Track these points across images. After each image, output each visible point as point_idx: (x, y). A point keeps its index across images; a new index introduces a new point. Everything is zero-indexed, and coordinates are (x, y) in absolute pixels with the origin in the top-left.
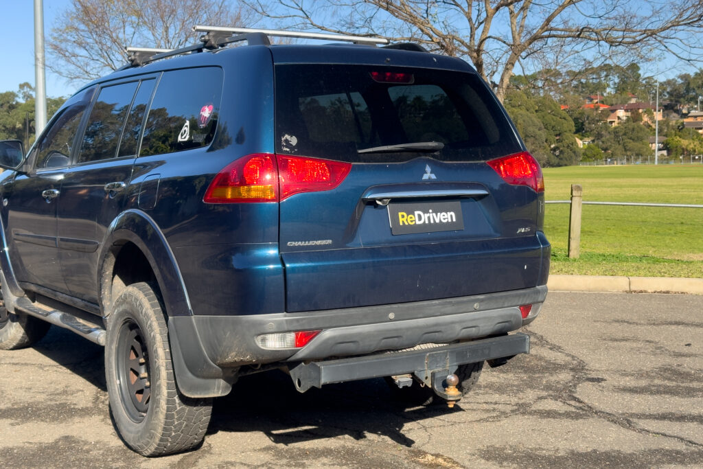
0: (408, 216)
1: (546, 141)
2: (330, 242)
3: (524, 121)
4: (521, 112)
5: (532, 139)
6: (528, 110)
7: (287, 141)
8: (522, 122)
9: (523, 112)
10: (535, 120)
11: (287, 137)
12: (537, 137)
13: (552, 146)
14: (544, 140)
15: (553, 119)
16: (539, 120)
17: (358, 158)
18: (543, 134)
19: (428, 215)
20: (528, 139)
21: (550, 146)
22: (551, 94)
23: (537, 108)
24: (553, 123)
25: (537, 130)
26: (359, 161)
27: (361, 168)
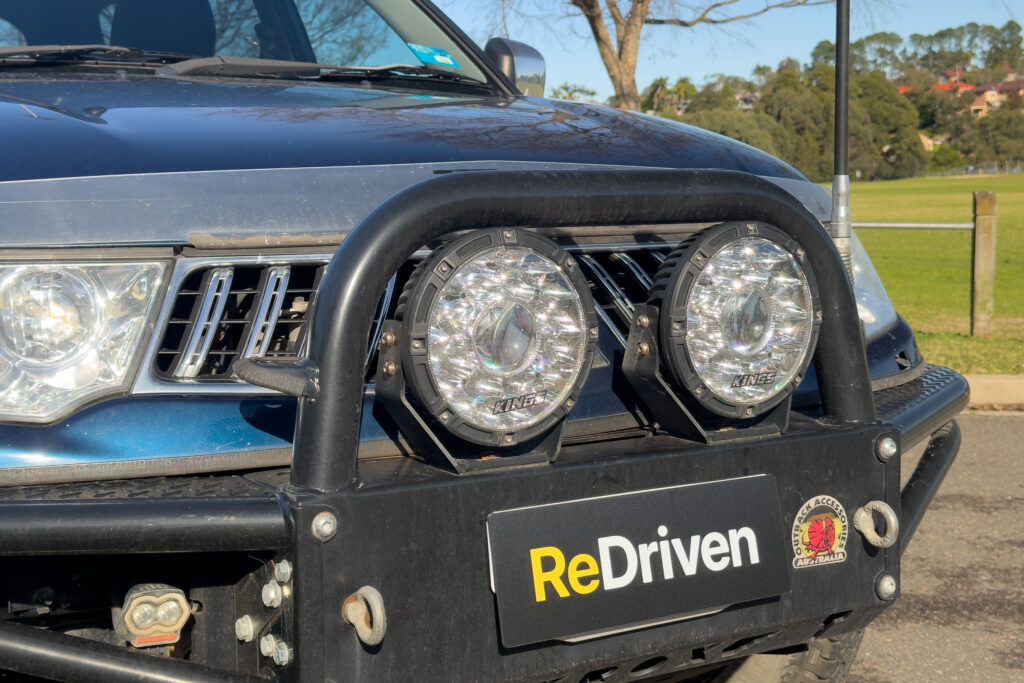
1: (875, 141)
5: (854, 138)
12: (860, 135)
13: (886, 148)
14: (872, 139)
15: (884, 107)
16: (864, 110)
18: (869, 131)
21: (880, 149)
22: (887, 69)
23: (861, 92)
24: (886, 114)
25: (860, 125)
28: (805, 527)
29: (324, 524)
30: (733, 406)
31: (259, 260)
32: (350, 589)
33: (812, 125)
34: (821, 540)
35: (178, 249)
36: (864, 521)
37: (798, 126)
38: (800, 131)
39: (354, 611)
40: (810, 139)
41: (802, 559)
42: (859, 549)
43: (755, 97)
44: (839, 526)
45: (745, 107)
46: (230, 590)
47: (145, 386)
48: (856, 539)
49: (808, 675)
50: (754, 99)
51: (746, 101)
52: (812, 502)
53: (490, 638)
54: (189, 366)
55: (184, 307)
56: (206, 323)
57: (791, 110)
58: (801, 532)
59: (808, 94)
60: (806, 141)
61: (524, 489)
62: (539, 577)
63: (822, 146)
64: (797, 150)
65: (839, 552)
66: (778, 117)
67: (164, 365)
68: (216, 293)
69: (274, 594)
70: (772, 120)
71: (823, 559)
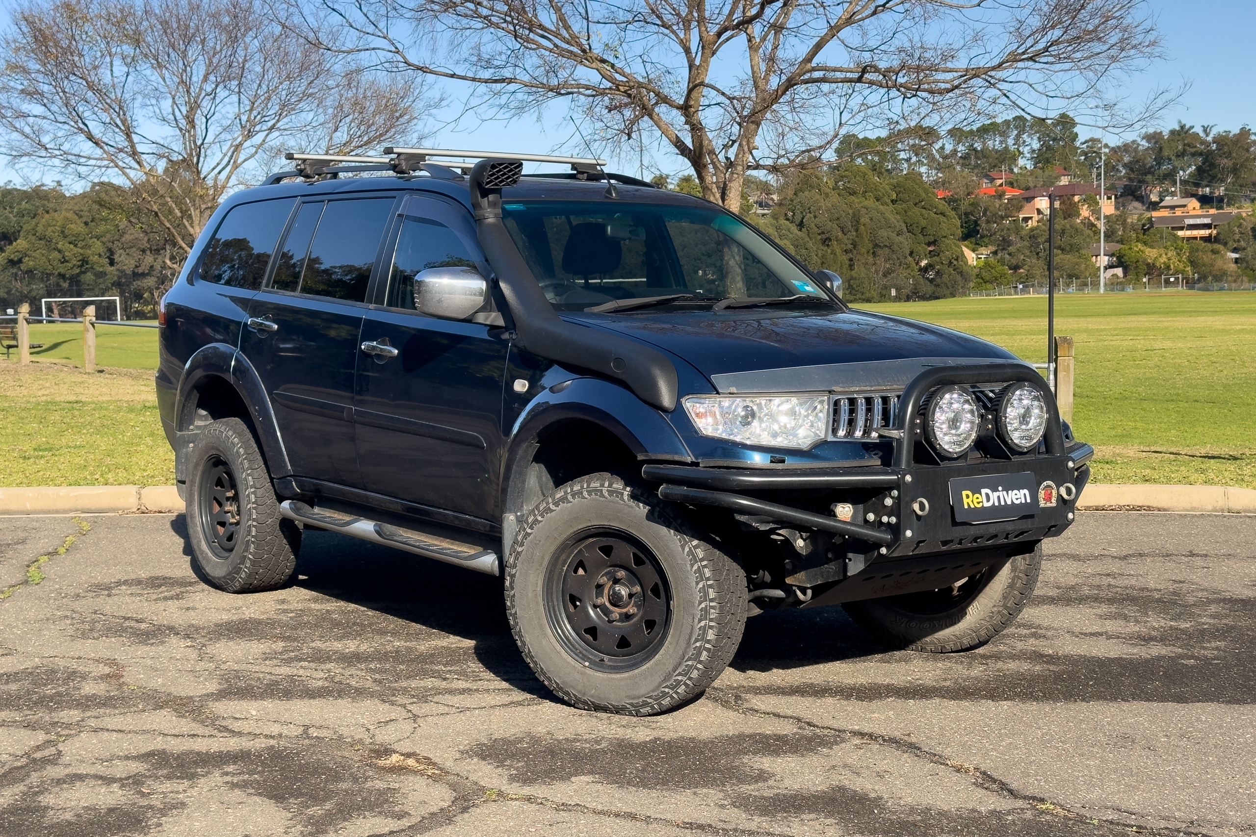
1: (911, 254)
3: (871, 219)
4: (865, 203)
5: (887, 251)
6: (878, 200)
8: (868, 220)
9: (870, 203)
10: (892, 218)
12: (895, 247)
13: (924, 263)
14: (908, 253)
15: (922, 215)
16: (898, 217)
18: (905, 242)
20: (879, 252)
21: (917, 263)
22: (923, 169)
23: (894, 197)
24: (923, 223)
25: (893, 235)
28: (1043, 492)
29: (908, 478)
30: (1021, 447)
31: (855, 396)
32: (914, 500)
33: (840, 234)
34: (1048, 498)
35: (830, 392)
36: (1063, 491)
37: (824, 237)
38: (826, 242)
39: (916, 507)
40: (838, 251)
41: (1042, 504)
42: (1060, 502)
43: (772, 200)
44: (1054, 493)
45: (760, 211)
46: (861, 506)
47: (831, 438)
48: (1060, 497)
49: (1015, 592)
50: (771, 203)
51: (761, 205)
52: (1045, 483)
53: (949, 520)
54: (841, 433)
55: (836, 412)
56: (844, 417)
57: (815, 217)
58: (1042, 494)
59: (835, 198)
60: (833, 253)
61: (959, 472)
62: (965, 501)
63: (851, 260)
64: (823, 263)
65: (1054, 503)
66: (801, 225)
67: (835, 431)
68: (844, 406)
69: (888, 502)
70: (794, 228)
71: (1049, 505)
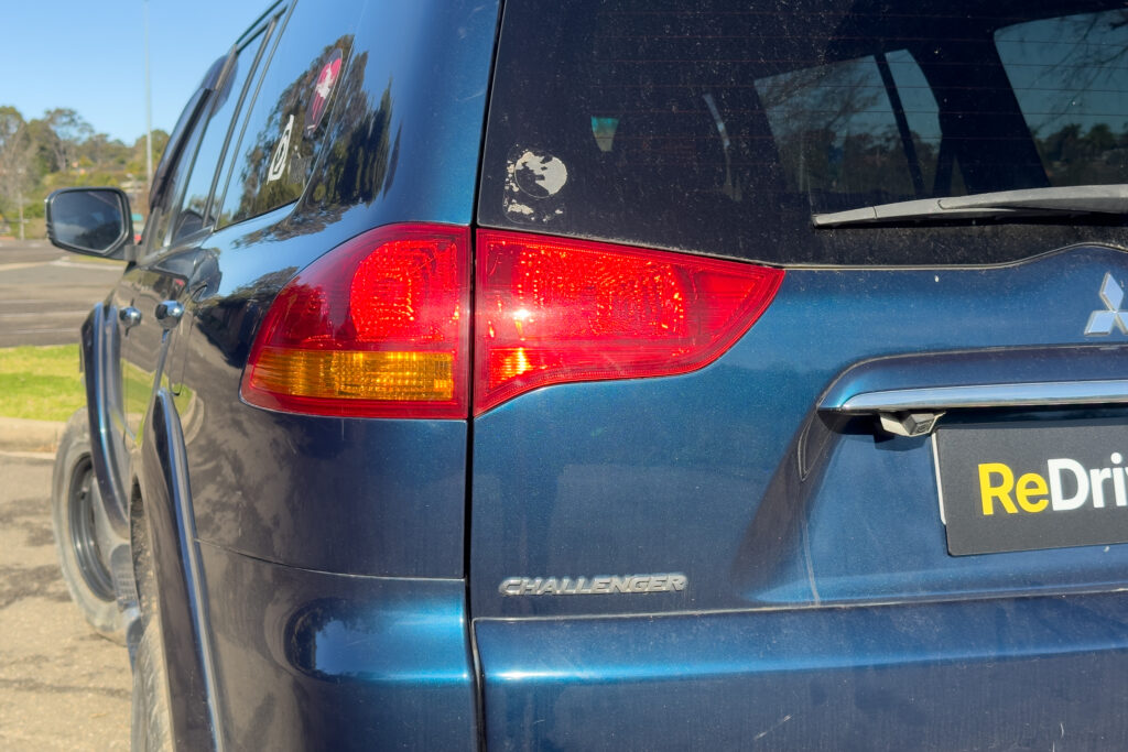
0: (1017, 477)
2: (676, 581)
7: (526, 176)
11: (530, 159)
17: (814, 244)
19: (1106, 473)
26: (818, 259)
27: (821, 288)
